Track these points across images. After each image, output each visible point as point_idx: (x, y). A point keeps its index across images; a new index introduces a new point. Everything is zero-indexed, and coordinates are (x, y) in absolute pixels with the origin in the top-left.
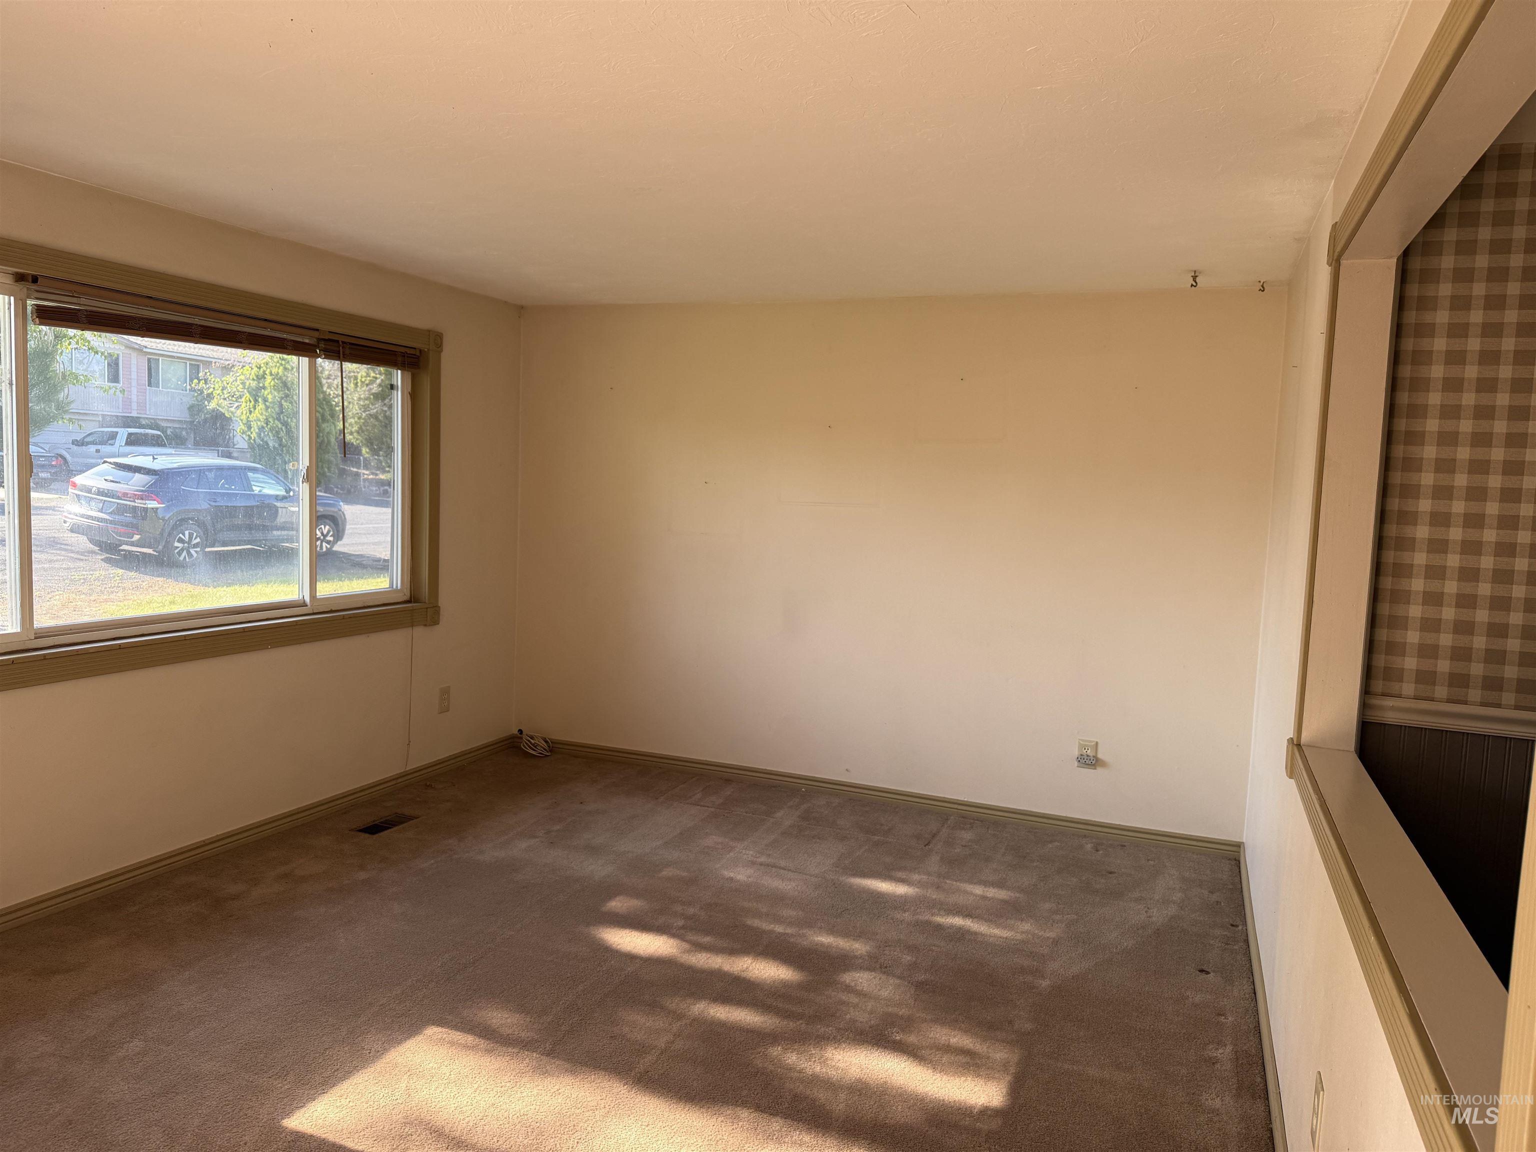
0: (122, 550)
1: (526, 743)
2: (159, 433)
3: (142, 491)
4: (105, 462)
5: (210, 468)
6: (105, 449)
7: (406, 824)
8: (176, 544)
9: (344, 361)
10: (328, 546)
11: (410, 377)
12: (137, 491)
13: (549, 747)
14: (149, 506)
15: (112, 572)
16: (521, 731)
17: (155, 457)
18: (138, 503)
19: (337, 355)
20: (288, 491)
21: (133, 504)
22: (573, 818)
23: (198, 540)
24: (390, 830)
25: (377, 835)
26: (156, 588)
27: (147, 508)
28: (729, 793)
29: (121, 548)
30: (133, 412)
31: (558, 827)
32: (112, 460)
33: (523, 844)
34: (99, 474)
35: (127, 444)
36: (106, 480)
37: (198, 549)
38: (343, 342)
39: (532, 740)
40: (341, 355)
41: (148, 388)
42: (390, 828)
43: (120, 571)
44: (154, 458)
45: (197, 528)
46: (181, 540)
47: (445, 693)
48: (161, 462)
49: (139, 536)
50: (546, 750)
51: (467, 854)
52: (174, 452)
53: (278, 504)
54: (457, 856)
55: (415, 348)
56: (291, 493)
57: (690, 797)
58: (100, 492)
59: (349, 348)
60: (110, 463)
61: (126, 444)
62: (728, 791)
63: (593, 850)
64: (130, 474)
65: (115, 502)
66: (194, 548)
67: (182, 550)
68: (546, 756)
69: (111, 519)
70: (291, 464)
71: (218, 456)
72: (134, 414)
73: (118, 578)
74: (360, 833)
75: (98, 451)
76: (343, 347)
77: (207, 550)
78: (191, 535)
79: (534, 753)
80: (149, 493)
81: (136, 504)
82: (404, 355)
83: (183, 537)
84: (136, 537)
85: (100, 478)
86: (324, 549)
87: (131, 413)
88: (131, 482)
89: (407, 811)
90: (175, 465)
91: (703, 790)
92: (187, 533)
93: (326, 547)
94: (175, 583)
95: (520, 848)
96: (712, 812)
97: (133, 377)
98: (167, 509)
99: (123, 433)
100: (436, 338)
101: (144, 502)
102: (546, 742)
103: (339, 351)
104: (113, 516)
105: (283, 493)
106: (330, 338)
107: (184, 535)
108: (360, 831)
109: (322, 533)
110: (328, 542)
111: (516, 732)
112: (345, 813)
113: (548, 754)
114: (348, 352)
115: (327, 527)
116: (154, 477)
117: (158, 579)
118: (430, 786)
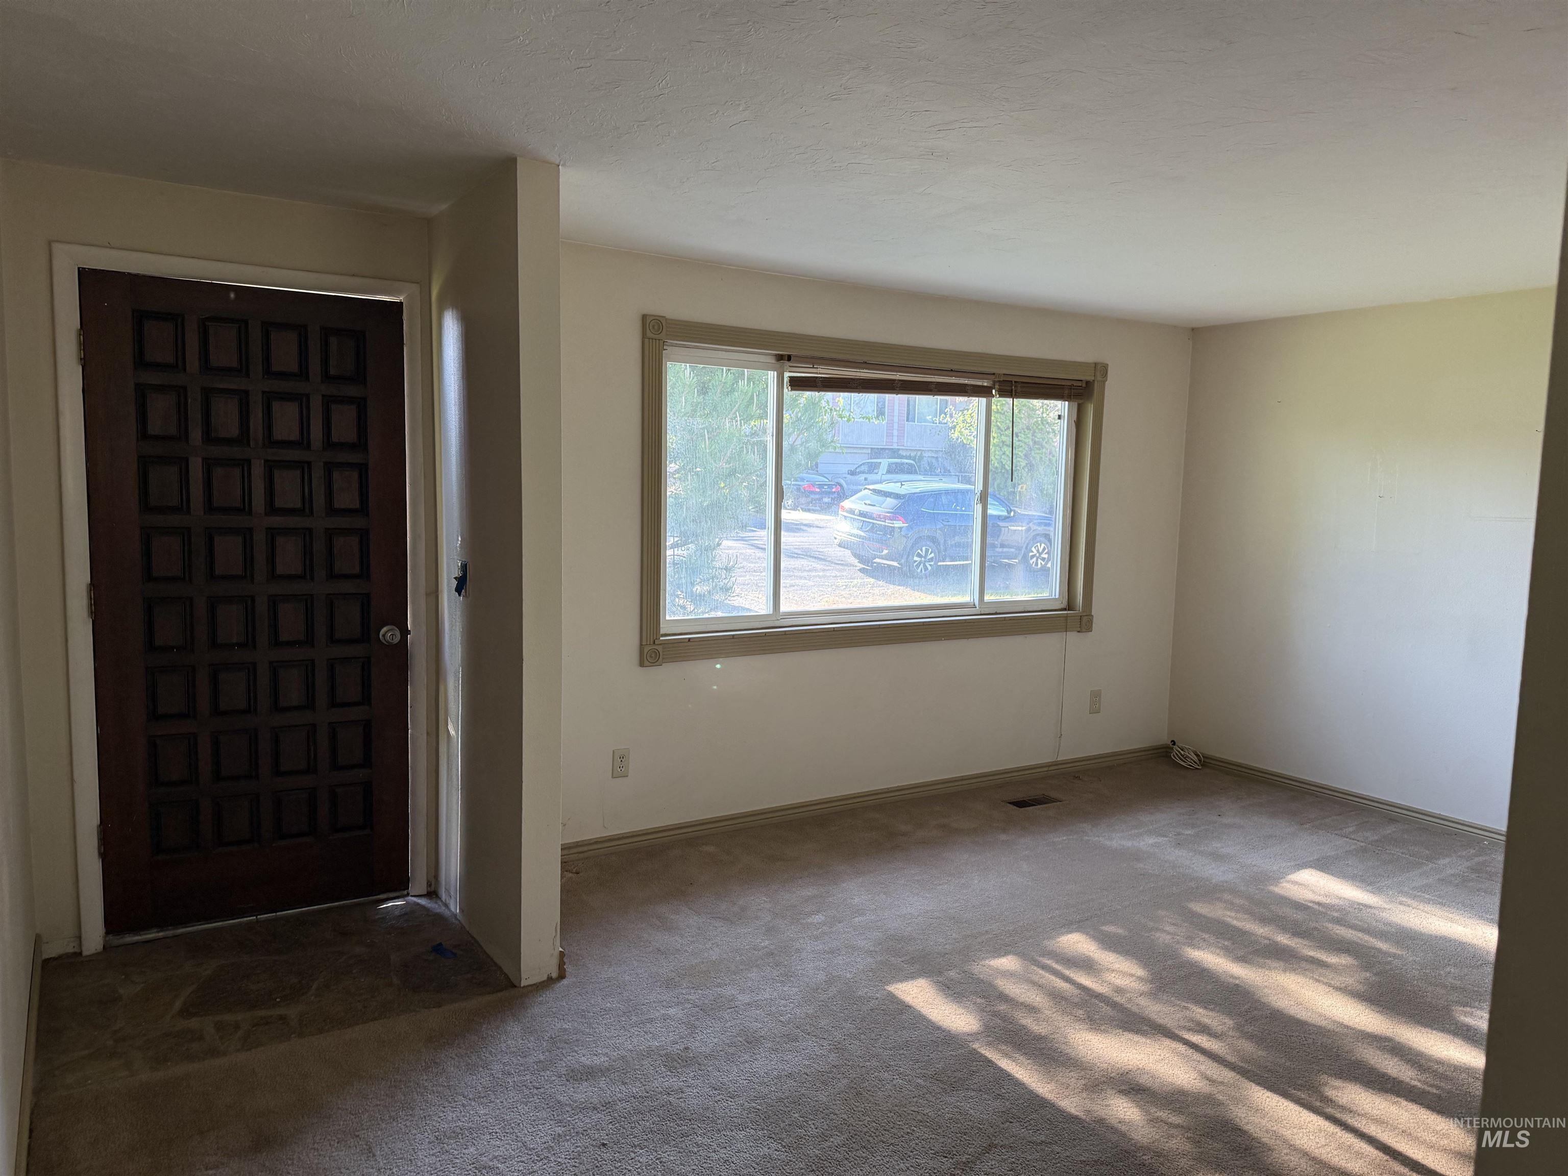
0: (875, 563)
1: (1176, 754)
2: (912, 462)
3: (891, 513)
4: (866, 488)
5: (947, 492)
6: (871, 477)
7: (1050, 805)
8: (916, 558)
9: (1017, 398)
10: (1043, 563)
11: (1076, 406)
12: (888, 513)
13: (1200, 761)
14: (896, 525)
15: (867, 580)
16: (1174, 743)
17: (903, 483)
18: (888, 523)
19: (1009, 394)
20: (1009, 512)
21: (883, 523)
22: (1207, 827)
23: (933, 555)
24: (1035, 807)
25: (1023, 809)
26: (897, 595)
27: (894, 527)
28: (1388, 832)
29: (875, 561)
30: (894, 444)
31: (1190, 832)
32: (871, 487)
33: (1151, 840)
34: (862, 499)
35: (889, 472)
36: (865, 504)
37: (932, 563)
38: (1015, 382)
39: (1181, 752)
40: (1014, 393)
41: (906, 423)
42: (1034, 805)
43: (872, 580)
44: (902, 485)
45: (931, 544)
46: (919, 555)
47: (1096, 695)
48: (906, 487)
49: (887, 551)
50: (1195, 762)
51: (1097, 838)
52: (923, 479)
53: (1001, 524)
54: (1087, 838)
55: (1081, 381)
56: (1012, 514)
57: (1341, 829)
58: (862, 514)
59: (1021, 387)
60: (869, 489)
61: (887, 472)
62: (1390, 830)
63: (1217, 857)
64: (881, 498)
65: (871, 523)
66: (929, 562)
67: (920, 563)
68: (1197, 768)
69: (865, 535)
70: (1020, 487)
71: (959, 482)
72: (895, 446)
73: (870, 586)
74: (1011, 806)
75: (866, 479)
76: (1015, 387)
77: (939, 564)
78: (927, 551)
79: (1182, 763)
80: (896, 514)
81: (886, 524)
82: (1071, 387)
83: (920, 552)
84: (885, 552)
85: (861, 502)
86: (1039, 566)
87: (892, 445)
88: (884, 505)
89: (1053, 794)
90: (918, 491)
91: (1358, 825)
92: (924, 549)
93: (1041, 563)
94: (912, 592)
95: (1147, 842)
96: (1362, 847)
97: (895, 414)
98: (910, 528)
99: (885, 463)
100: (1101, 369)
101: (892, 522)
102: (1197, 755)
103: (1012, 390)
104: (867, 533)
105: (1005, 514)
106: (1005, 379)
107: (922, 550)
108: (1010, 803)
109: (1038, 551)
110: (1043, 559)
111: (1169, 742)
112: (1000, 787)
113: (1197, 767)
114: (1019, 389)
115: (1043, 545)
116: (900, 500)
117: (900, 587)
118: (1078, 778)
